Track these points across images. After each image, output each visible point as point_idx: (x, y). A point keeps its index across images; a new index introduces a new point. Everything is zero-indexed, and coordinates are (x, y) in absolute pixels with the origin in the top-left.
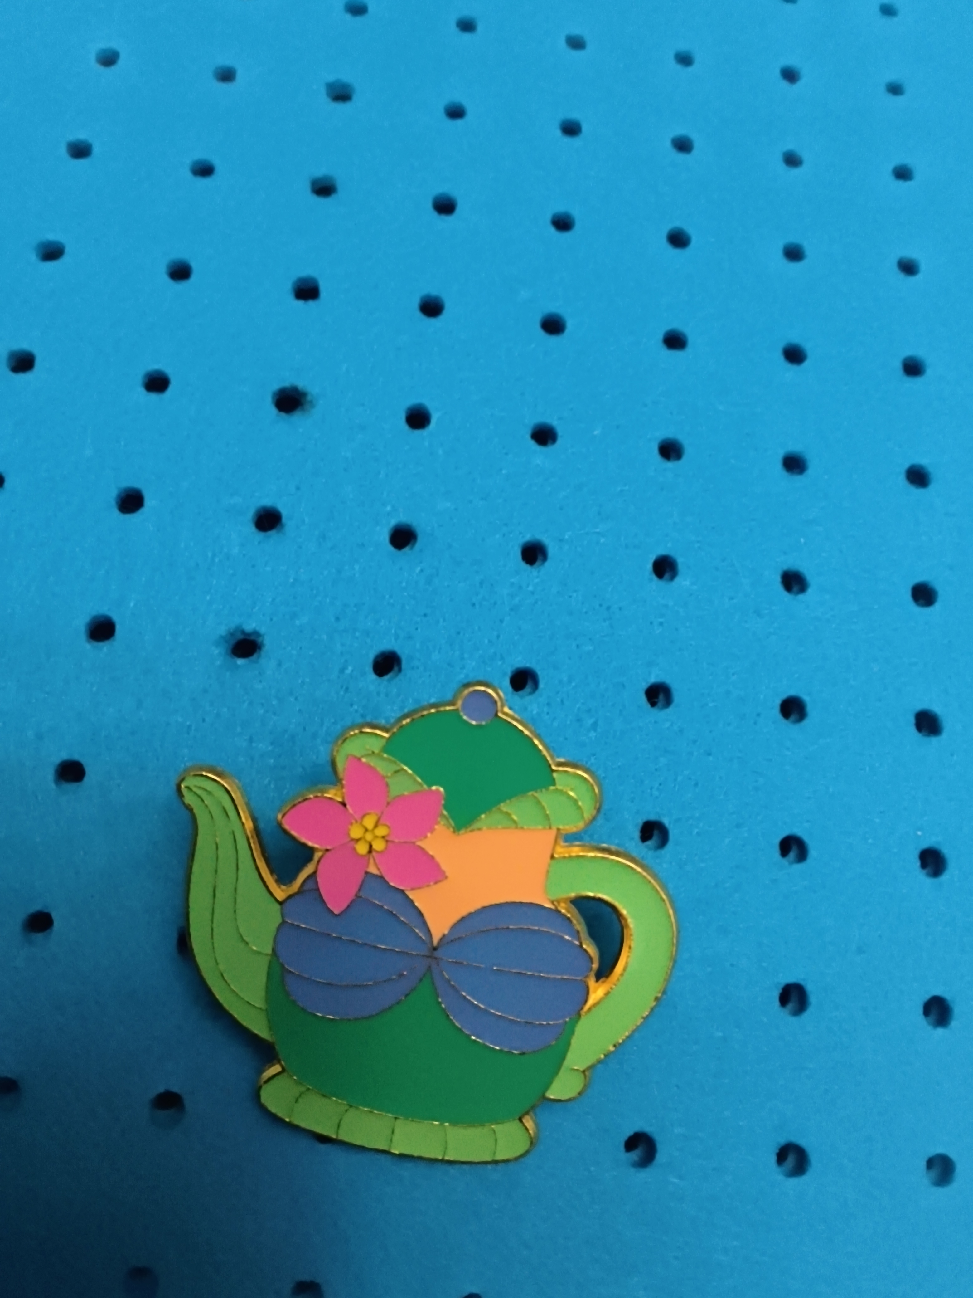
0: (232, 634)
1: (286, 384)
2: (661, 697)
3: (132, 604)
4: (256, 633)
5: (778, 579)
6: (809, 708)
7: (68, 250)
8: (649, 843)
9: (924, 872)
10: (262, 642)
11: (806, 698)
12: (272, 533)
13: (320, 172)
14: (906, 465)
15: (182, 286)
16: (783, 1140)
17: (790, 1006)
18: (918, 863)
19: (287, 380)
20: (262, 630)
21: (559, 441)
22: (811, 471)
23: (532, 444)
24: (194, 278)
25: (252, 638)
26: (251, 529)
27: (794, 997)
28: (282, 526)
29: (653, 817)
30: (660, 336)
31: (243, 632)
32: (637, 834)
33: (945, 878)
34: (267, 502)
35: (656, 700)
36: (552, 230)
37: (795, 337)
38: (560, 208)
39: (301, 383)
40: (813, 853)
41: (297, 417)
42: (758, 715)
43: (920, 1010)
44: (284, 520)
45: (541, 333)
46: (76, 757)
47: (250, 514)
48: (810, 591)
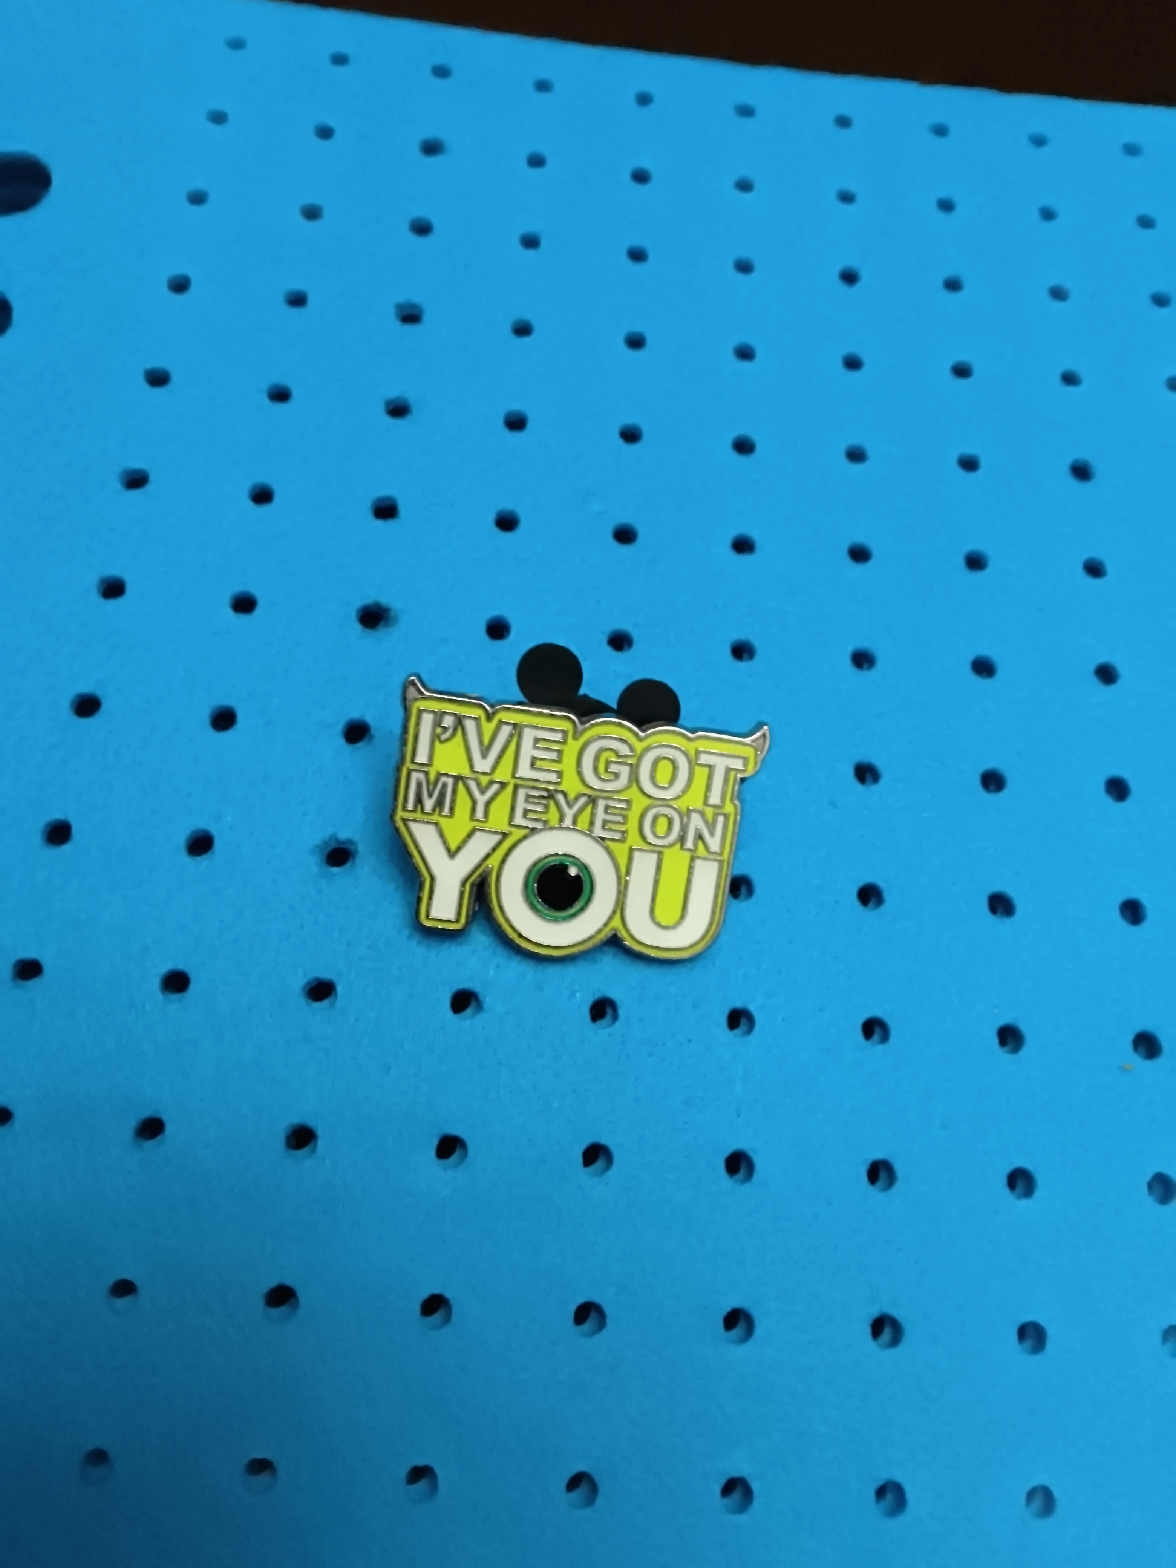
0: (326, 843)
1: (369, 601)
2: (743, 890)
3: (229, 819)
4: (350, 842)
5: (851, 772)
6: (886, 895)
7: (152, 477)
8: (737, 1031)
9: (1006, 1049)
10: (356, 851)
11: (882, 885)
12: (360, 744)
13: (393, 393)
14: (971, 657)
15: (264, 510)
16: (875, 1312)
17: (880, 1184)
18: (996, 1040)
19: (370, 596)
20: (356, 837)
21: (635, 646)
22: (880, 665)
23: (609, 651)
24: (277, 499)
25: (347, 846)
26: (341, 741)
27: (883, 1175)
28: (372, 738)
29: (738, 1005)
30: (729, 540)
31: (337, 841)
32: (724, 1021)
33: (1024, 1053)
34: (355, 714)
35: (738, 892)
36: (621, 442)
37: (859, 537)
38: (629, 419)
39: (384, 600)
40: (894, 1032)
41: (381, 633)
42: (837, 902)
43: (1004, 1181)
44: (373, 731)
45: (614, 543)
46: (181, 966)
47: (340, 727)
48: (883, 781)
